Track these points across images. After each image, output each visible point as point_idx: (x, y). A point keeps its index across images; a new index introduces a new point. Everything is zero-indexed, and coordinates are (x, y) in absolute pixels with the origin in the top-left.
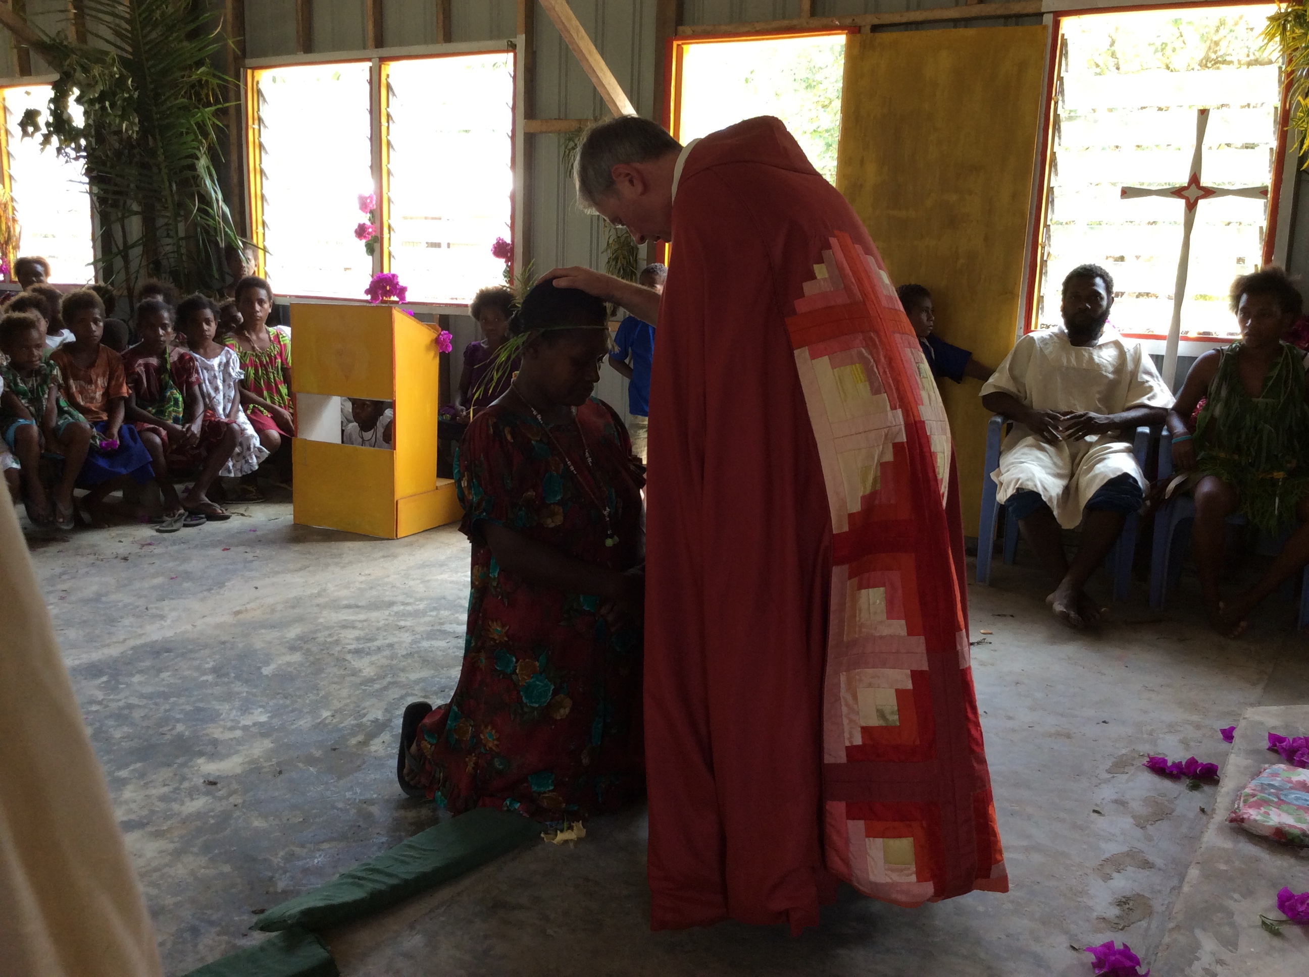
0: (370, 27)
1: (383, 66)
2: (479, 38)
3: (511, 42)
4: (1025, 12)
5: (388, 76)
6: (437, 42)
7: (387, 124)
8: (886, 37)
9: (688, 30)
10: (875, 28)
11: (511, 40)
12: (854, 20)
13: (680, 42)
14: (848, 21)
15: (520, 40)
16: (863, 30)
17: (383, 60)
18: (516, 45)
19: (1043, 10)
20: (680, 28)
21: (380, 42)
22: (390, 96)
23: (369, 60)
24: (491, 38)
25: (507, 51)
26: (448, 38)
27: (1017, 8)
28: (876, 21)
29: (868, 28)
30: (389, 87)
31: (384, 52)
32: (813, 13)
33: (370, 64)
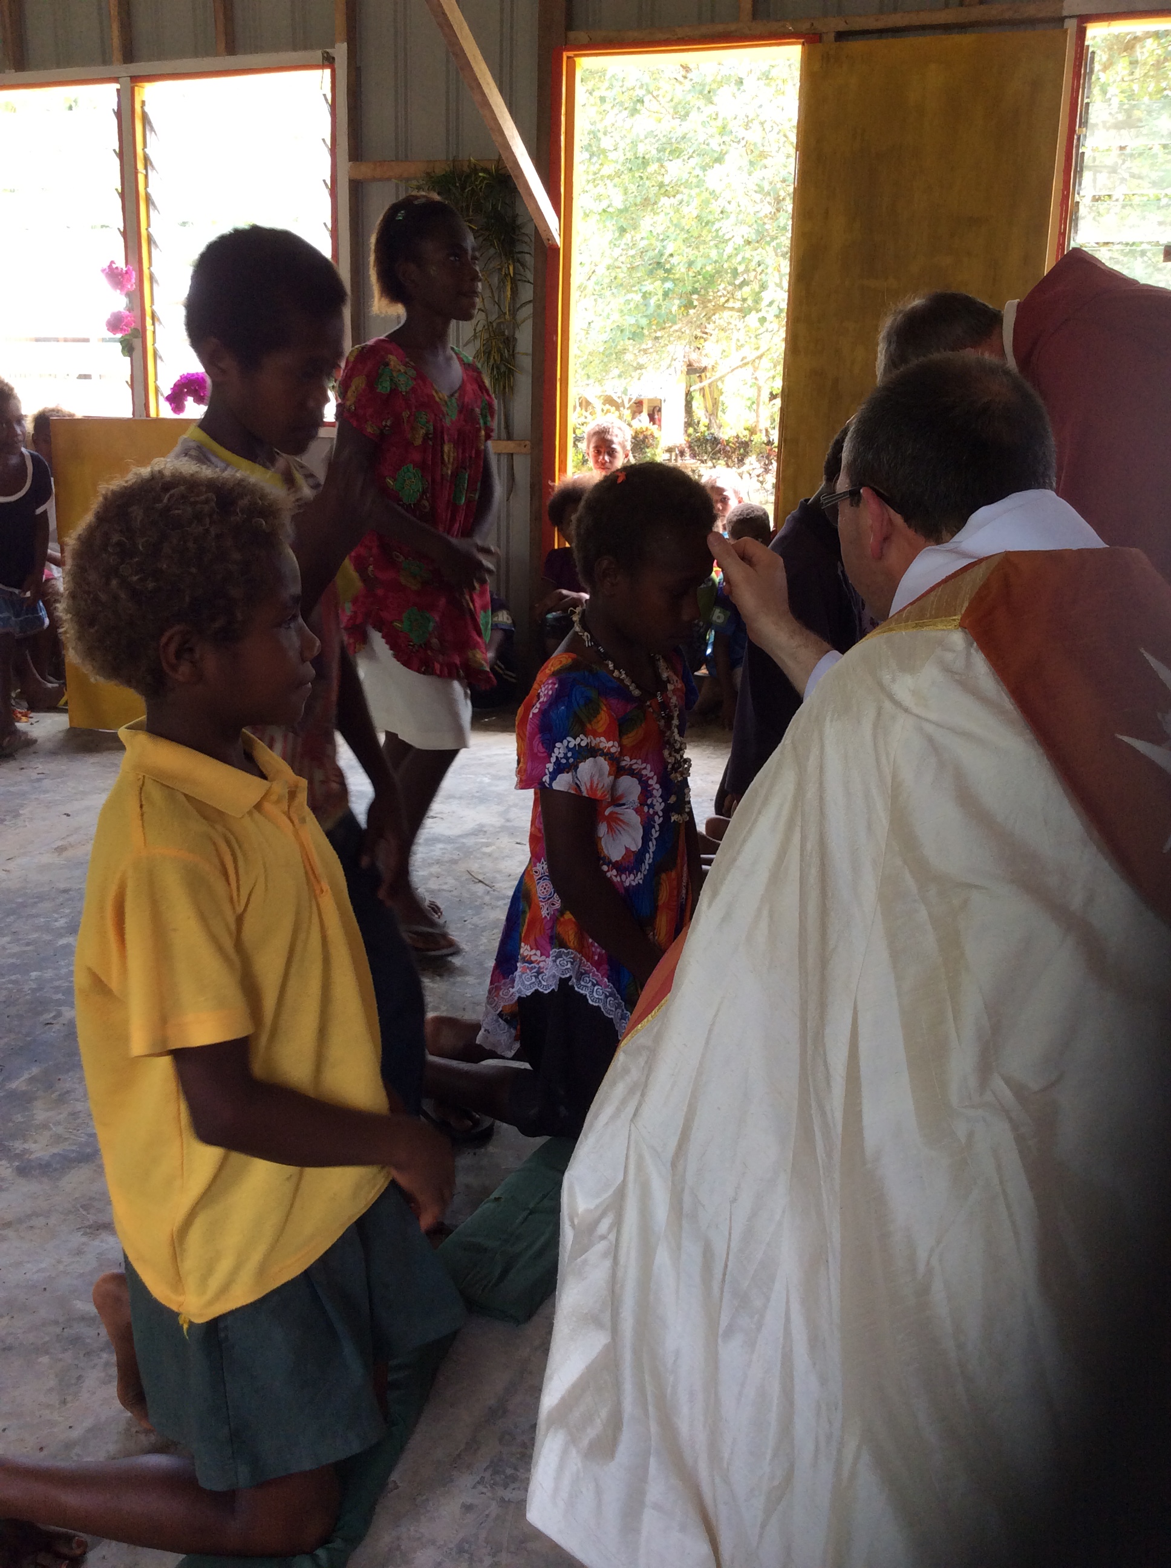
0: (115, 33)
1: (136, 89)
2: (276, 48)
3: (328, 53)
4: (1040, 15)
5: (143, 103)
6: (217, 55)
7: (144, 172)
8: (856, 46)
9: (582, 36)
10: (841, 36)
11: (327, 50)
12: (812, 24)
13: (571, 54)
14: (805, 26)
15: (340, 51)
16: (825, 37)
17: (136, 79)
18: (333, 58)
19: (1065, 13)
20: (572, 35)
21: (129, 56)
22: (148, 133)
23: (115, 80)
24: (295, 49)
25: (322, 67)
26: (231, 49)
27: (1031, 11)
28: (842, 27)
29: (832, 36)
30: (145, 118)
31: (135, 68)
32: (755, 15)
33: (118, 86)
